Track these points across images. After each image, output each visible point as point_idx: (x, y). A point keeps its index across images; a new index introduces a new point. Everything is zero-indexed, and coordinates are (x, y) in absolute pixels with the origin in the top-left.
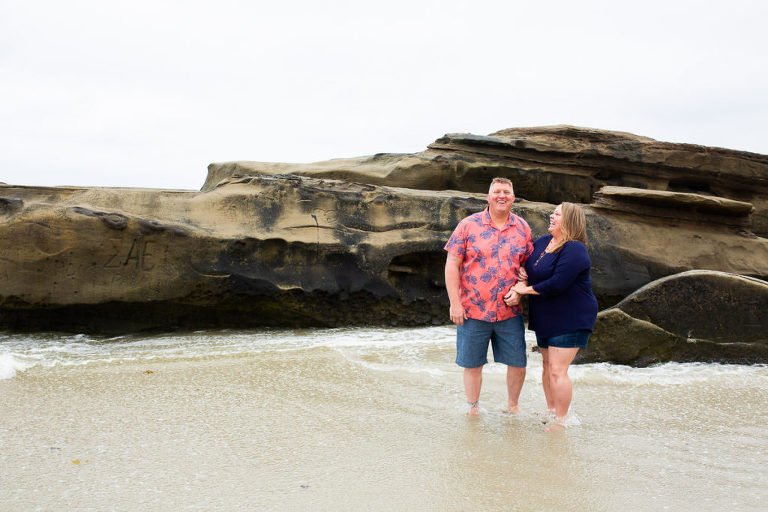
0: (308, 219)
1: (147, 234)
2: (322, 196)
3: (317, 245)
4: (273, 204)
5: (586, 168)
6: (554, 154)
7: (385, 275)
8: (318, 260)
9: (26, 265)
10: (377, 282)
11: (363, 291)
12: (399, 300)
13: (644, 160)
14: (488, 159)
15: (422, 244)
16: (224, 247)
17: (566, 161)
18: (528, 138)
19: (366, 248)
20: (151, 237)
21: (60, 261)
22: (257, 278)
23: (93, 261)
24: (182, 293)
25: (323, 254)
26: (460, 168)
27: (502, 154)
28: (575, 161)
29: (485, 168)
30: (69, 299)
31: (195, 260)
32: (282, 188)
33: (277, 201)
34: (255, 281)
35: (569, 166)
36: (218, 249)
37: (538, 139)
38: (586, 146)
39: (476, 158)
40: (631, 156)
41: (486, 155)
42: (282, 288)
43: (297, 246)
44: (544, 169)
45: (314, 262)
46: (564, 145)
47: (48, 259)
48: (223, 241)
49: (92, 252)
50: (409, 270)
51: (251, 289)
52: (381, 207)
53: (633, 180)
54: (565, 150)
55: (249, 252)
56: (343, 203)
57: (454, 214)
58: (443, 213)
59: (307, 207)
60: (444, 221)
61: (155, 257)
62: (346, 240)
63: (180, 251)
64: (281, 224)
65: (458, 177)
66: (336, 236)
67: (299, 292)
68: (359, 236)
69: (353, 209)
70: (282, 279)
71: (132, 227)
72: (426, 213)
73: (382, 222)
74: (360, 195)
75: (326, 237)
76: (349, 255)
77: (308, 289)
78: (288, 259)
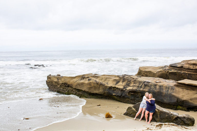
0: (122, 84)
2: (126, 80)
6: (189, 69)
7: (127, 94)
9: (89, 88)
10: (126, 95)
11: (124, 96)
12: (129, 98)
16: (108, 87)
17: (192, 71)
19: (126, 89)
21: (92, 87)
22: (111, 92)
23: (95, 88)
24: (103, 93)
25: (120, 90)
28: (194, 71)
30: (92, 92)
31: (105, 89)
32: (121, 78)
33: (119, 80)
37: (186, 65)
42: (113, 94)
43: (117, 88)
46: (191, 67)
49: (95, 87)
51: (110, 94)
54: (191, 68)
55: (112, 88)
56: (128, 81)
57: (142, 84)
58: (141, 84)
59: (123, 82)
60: (140, 86)
61: (101, 88)
62: (124, 88)
63: (103, 88)
64: (118, 84)
65: (168, 73)
66: (123, 87)
67: (115, 95)
68: (127, 87)
69: (128, 82)
70: (114, 93)
71: (99, 84)
72: (139, 84)
73: (132, 85)
74: (131, 80)
75: (121, 87)
76: (123, 90)
77: (117, 95)
78: (116, 90)
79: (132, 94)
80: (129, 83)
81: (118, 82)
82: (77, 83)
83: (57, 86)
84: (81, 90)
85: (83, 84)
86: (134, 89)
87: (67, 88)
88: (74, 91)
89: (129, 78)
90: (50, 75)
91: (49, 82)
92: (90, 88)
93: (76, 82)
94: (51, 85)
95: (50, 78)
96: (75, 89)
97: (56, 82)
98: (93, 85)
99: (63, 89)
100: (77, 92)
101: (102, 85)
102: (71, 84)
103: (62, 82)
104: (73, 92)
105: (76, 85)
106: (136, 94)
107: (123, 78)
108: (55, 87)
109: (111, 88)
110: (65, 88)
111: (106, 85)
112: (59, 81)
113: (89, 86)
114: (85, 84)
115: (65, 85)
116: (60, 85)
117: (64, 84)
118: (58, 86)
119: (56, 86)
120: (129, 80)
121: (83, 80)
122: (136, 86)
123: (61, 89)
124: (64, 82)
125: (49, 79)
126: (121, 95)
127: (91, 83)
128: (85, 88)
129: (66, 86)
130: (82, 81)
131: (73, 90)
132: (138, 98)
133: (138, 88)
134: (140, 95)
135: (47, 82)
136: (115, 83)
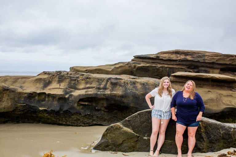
0: (58, 86)
1: (4, 91)
2: (65, 78)
3: (55, 95)
4: (49, 81)
5: (183, 65)
6: (170, 60)
7: (76, 105)
8: (56, 100)
10: (73, 108)
11: (67, 110)
12: (80, 114)
13: (206, 61)
14: (145, 63)
15: (90, 94)
16: (26, 95)
17: (175, 63)
18: (162, 55)
19: (71, 95)
20: (5, 92)
22: (34, 105)
24: (11, 110)
25: (57, 98)
26: (135, 67)
27: (151, 61)
28: (178, 63)
29: (144, 66)
31: (16, 99)
32: (53, 76)
33: (51, 80)
34: (33, 106)
35: (176, 64)
36: (24, 96)
37: (165, 55)
38: (182, 57)
39: (142, 63)
40: (201, 60)
41: (145, 62)
42: (40, 109)
43: (49, 95)
44: (166, 66)
45: (55, 100)
46: (174, 57)
48: (26, 93)
50: (87, 104)
51: (32, 109)
52: (83, 81)
53: (203, 69)
54: (174, 59)
55: (34, 97)
56: (71, 80)
57: (106, 84)
58: (104, 83)
59: (59, 82)
60: (102, 86)
61: (5, 98)
62: (67, 93)
63: (12, 96)
64: (49, 87)
65: (134, 70)
66: (63, 91)
67: (45, 110)
68: (71, 92)
69: (73, 82)
70: (42, 106)
72: (97, 83)
73: (82, 86)
74: (78, 77)
75: (60, 92)
76: (65, 98)
77: (50, 110)
78: (47, 99)
79: (85, 105)
80: (74, 84)
81: (47, 83)
86: (90, 93)
101: (8, 90)
106: (94, 104)
107: (59, 76)
109: (31, 96)
111: (20, 90)
120: (74, 77)
122: (92, 88)
126: (61, 109)
132: (99, 112)
133: (98, 91)
134: (105, 105)
136: (41, 85)
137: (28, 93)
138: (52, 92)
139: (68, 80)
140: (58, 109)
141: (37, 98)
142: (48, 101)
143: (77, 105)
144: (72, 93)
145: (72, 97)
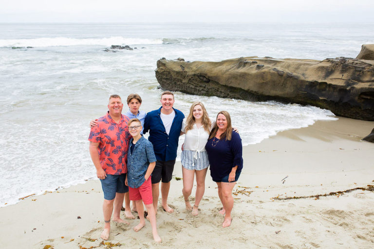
0: (340, 76)
1: (288, 78)
2: (350, 68)
3: (337, 86)
4: (332, 70)
7: (356, 98)
9: (259, 84)
10: (352, 101)
11: (346, 103)
12: (360, 108)
16: (308, 83)
19: (353, 88)
20: (288, 79)
21: (266, 83)
23: (274, 84)
24: (294, 96)
25: (338, 88)
30: (267, 94)
31: (299, 87)
32: (337, 64)
33: (333, 69)
34: (313, 95)
36: (306, 84)
42: (320, 98)
43: (330, 85)
45: (335, 91)
47: (263, 83)
48: (307, 82)
49: (274, 82)
50: (369, 98)
51: (312, 97)
52: (369, 73)
55: (315, 86)
56: (356, 71)
59: (343, 72)
61: (289, 84)
62: (348, 84)
63: (295, 84)
64: (331, 77)
66: (345, 83)
67: (325, 100)
68: (354, 84)
69: (358, 73)
70: (322, 95)
71: (284, 75)
73: (367, 79)
74: (364, 68)
75: (341, 83)
76: (346, 90)
77: (329, 100)
78: (327, 89)
79: (367, 99)
80: (358, 75)
81: (329, 72)
82: (230, 74)
83: (181, 81)
84: (241, 89)
85: (244, 75)
87: (204, 86)
88: (223, 91)
89: (357, 63)
90: (164, 59)
91: (162, 73)
92: (262, 85)
93: (228, 73)
94: (167, 79)
95: (164, 65)
96: (225, 86)
97: (178, 73)
98: (269, 77)
99: (196, 86)
100: (228, 93)
101: (291, 77)
102: (216, 77)
103: (193, 73)
104: (218, 92)
105: (229, 79)
107: (343, 65)
108: (175, 83)
109: (313, 84)
110: (200, 84)
111: (302, 78)
112: (186, 70)
113: (259, 81)
114: (251, 75)
115: (201, 78)
116: (190, 79)
117: (198, 76)
118: (184, 81)
119: (178, 80)
120: (359, 68)
121: (245, 68)
123: (191, 86)
124: (197, 72)
125: (161, 67)
126: (340, 101)
127: (264, 73)
128: (249, 86)
129: (202, 81)
130: (242, 70)
131: (218, 89)
135: (157, 72)
136: (323, 74)
137: (309, 82)
138: (333, 83)
139: (352, 70)
140: (337, 100)
141: (318, 87)
142: (329, 91)
143: (359, 98)
144: (355, 86)
145: (354, 90)
